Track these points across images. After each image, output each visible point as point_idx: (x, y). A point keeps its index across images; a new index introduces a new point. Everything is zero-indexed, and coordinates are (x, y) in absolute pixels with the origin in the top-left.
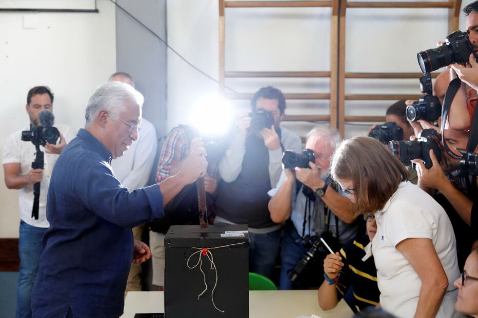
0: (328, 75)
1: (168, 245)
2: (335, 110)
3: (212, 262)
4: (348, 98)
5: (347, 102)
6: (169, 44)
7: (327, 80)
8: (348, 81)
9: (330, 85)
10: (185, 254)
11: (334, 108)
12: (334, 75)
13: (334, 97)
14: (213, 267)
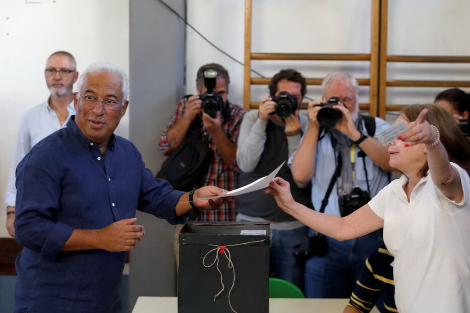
0: (367, 58)
1: (183, 242)
2: (376, 97)
3: (230, 261)
4: (389, 84)
5: (389, 89)
6: (189, 21)
7: (367, 64)
8: (390, 65)
9: (370, 69)
10: (201, 251)
11: (373, 95)
12: (374, 58)
13: (374, 83)
14: (231, 266)
